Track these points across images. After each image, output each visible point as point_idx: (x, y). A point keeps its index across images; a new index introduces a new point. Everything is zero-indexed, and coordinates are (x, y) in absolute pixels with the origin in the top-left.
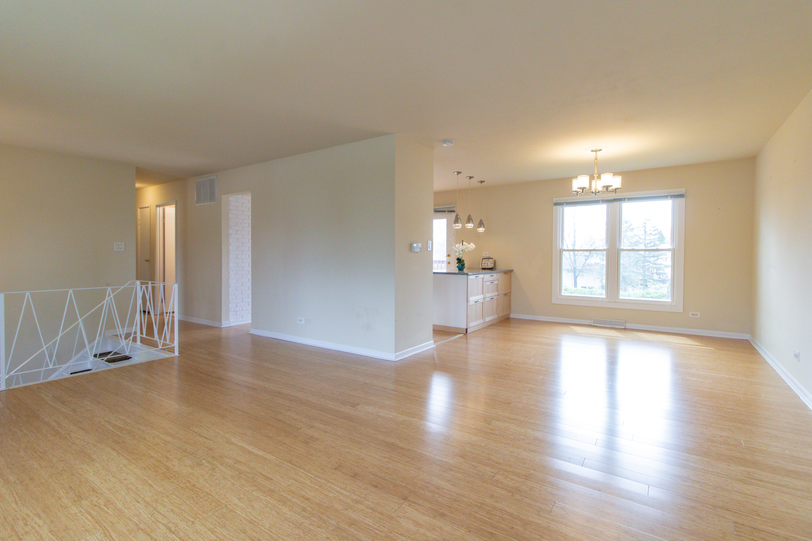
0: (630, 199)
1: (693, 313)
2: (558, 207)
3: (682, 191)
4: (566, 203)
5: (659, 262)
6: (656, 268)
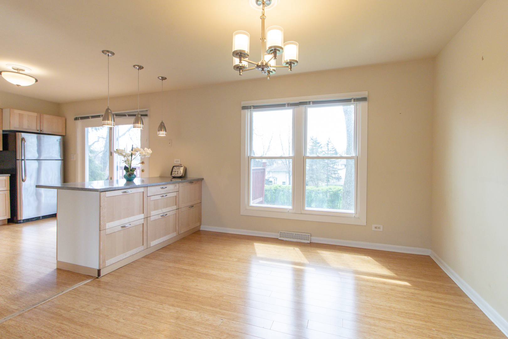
0: (316, 103)
1: (376, 226)
2: (246, 111)
3: (364, 94)
4: (253, 106)
5: (335, 167)
6: (334, 170)
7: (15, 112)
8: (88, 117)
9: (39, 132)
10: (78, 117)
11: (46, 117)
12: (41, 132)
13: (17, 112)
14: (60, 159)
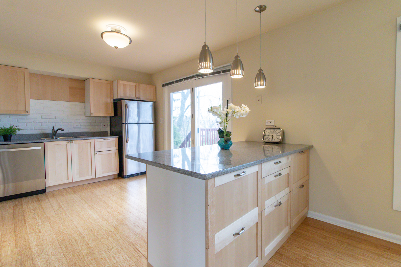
7: (121, 83)
8: (172, 83)
9: (137, 99)
10: (165, 83)
11: (142, 86)
12: (139, 99)
13: (122, 82)
14: (153, 123)
